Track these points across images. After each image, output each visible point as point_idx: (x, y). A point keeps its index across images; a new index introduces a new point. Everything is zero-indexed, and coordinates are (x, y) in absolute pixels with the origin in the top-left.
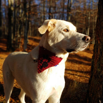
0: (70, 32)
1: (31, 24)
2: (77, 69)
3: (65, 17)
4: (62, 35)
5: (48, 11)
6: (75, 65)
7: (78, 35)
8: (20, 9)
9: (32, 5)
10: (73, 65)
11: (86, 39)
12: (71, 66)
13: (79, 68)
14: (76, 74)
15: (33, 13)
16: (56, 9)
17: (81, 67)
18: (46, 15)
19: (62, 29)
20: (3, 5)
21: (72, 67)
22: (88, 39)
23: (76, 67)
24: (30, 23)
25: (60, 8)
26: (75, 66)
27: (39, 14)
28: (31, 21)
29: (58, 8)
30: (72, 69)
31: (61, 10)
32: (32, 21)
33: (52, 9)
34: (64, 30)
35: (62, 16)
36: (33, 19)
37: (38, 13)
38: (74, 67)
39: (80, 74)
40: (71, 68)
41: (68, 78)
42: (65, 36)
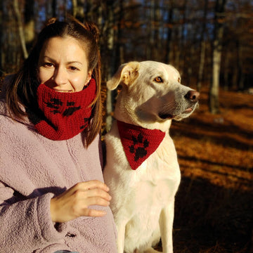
0: (165, 83)
1: (124, 51)
2: (237, 163)
3: (210, 31)
4: (152, 89)
5: (166, 18)
6: (232, 152)
7: (178, 89)
8: (98, 16)
9: (127, 4)
10: (226, 152)
11: (191, 97)
12: (222, 154)
13: (241, 160)
14: (234, 173)
15: (129, 24)
16: (187, 12)
17: (247, 157)
18: (160, 29)
19: (151, 78)
20: (60, 9)
21: (225, 157)
22: (194, 97)
23: (236, 156)
24: (121, 49)
25: (196, 10)
26: (233, 154)
27: (144, 27)
28: (124, 45)
29: (192, 9)
30: (225, 161)
31: (199, 14)
32: (128, 45)
33: (176, 12)
34: (155, 80)
35: (201, 29)
36: (129, 40)
37: (141, 25)
38: (230, 157)
39: (243, 174)
40: (221, 159)
41: (212, 181)
42: (157, 91)
